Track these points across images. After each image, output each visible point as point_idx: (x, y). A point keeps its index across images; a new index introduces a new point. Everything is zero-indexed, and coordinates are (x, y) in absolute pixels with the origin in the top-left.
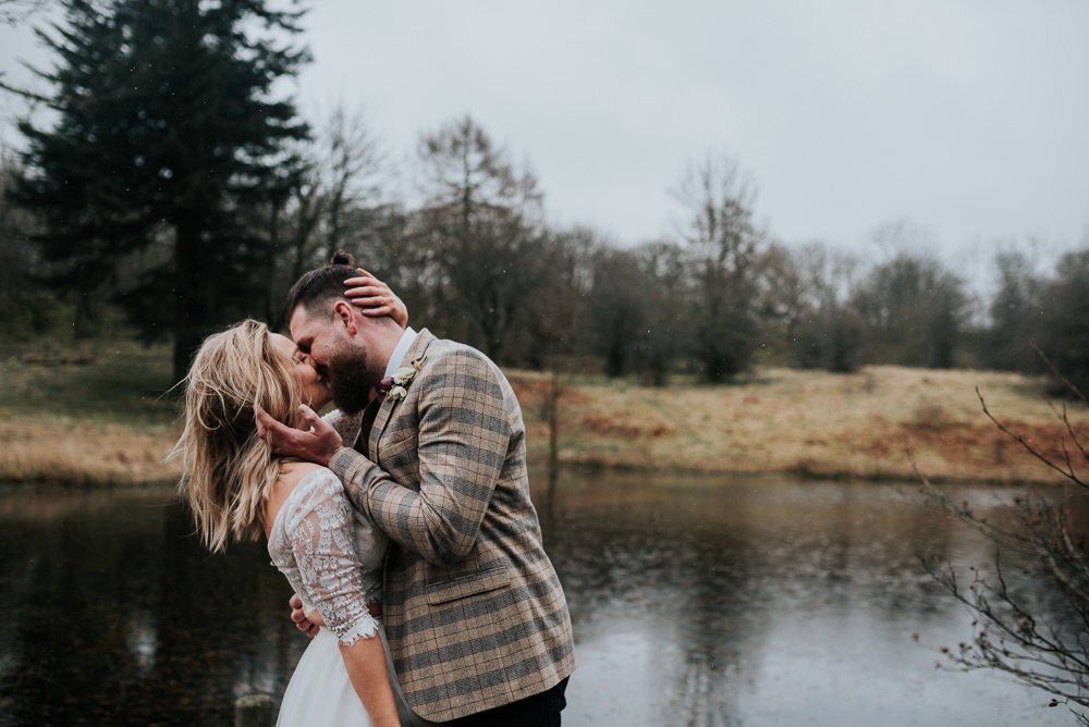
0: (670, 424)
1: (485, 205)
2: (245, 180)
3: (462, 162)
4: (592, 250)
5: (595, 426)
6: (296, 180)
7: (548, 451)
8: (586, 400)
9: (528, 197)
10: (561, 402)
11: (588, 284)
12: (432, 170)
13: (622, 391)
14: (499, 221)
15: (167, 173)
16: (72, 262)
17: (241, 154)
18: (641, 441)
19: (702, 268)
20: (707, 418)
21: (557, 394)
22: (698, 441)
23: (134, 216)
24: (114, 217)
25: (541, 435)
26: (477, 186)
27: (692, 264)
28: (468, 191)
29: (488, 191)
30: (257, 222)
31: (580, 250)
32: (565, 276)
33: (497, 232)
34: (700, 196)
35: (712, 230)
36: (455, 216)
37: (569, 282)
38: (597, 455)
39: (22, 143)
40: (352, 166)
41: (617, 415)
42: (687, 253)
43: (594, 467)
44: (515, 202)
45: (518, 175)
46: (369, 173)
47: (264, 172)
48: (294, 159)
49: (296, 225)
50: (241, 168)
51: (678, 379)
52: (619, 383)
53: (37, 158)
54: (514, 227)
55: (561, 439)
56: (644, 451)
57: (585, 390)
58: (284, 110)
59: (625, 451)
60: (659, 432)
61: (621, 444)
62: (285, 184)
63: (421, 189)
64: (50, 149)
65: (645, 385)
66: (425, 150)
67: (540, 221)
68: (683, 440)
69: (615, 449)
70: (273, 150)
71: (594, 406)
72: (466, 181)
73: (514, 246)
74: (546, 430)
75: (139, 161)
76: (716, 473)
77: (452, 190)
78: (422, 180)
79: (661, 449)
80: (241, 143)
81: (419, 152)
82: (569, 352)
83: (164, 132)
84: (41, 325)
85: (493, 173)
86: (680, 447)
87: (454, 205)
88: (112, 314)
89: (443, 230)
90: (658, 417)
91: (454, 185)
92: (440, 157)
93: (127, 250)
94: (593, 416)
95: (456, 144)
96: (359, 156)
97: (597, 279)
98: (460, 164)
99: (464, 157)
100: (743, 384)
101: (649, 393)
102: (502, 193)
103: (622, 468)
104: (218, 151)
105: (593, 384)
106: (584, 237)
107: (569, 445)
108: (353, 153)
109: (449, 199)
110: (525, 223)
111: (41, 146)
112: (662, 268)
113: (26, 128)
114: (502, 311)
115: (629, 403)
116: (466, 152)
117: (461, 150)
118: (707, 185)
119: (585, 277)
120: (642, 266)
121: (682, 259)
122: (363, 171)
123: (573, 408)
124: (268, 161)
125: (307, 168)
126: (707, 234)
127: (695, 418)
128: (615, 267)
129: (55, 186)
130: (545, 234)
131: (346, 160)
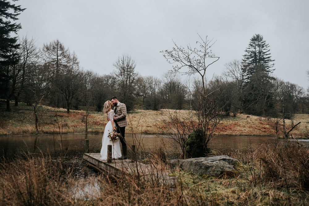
3: (56, 53)
4: (92, 78)
7: (85, 129)
8: (92, 117)
9: (74, 63)
28: (58, 61)
29: (64, 61)
31: (88, 78)
35: (124, 73)
41: (101, 120)
44: (71, 64)
45: (72, 57)
54: (70, 71)
55: (88, 127)
58: (14, 40)
66: (45, 49)
72: (57, 58)
74: (84, 124)
85: (64, 56)
91: (54, 59)
92: (49, 51)
94: (95, 121)
95: (54, 48)
106: (89, 74)
110: (74, 70)
116: (57, 50)
128: (97, 82)
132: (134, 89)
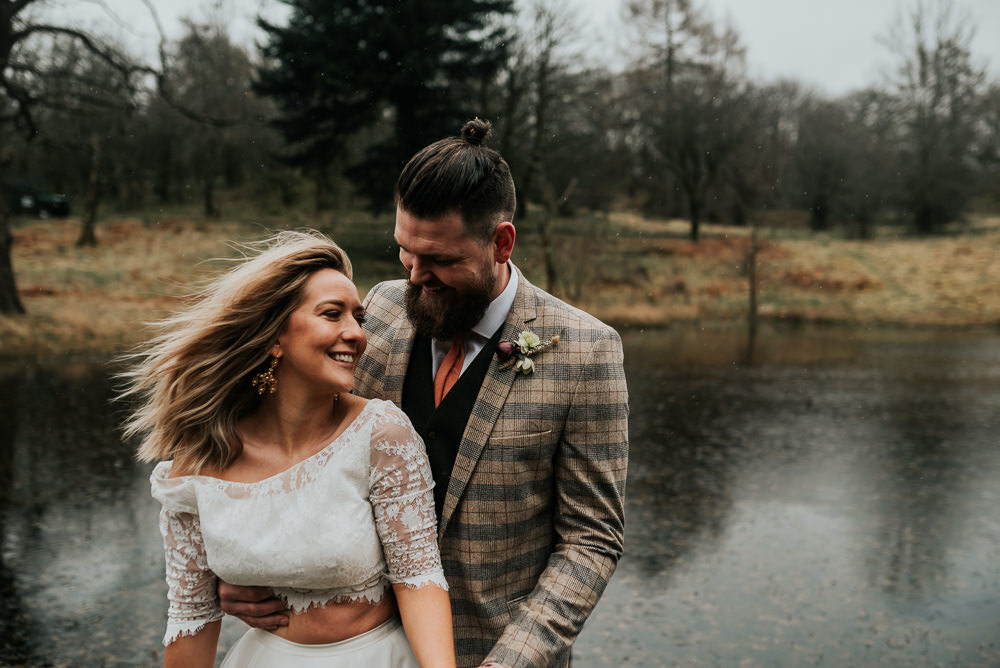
0: (873, 277)
1: (690, 65)
2: (457, 56)
3: (664, 23)
4: (797, 103)
5: (796, 280)
6: (502, 53)
7: (747, 305)
8: (787, 255)
9: (730, 53)
10: (760, 258)
11: (794, 137)
12: (635, 34)
13: (825, 244)
14: (701, 79)
15: (383, 55)
16: (310, 141)
17: (451, 33)
18: (843, 295)
19: (912, 115)
20: (914, 270)
21: (757, 248)
22: (904, 293)
23: (361, 95)
24: (341, 98)
25: (741, 290)
26: (680, 46)
27: (902, 112)
28: (671, 51)
29: (690, 50)
30: (468, 95)
31: (784, 105)
32: (769, 131)
33: (699, 91)
34: (910, 41)
35: (923, 75)
36: (659, 77)
37: (774, 137)
38: (798, 309)
39: (264, 38)
40: (555, 35)
41: (820, 268)
42: (897, 100)
43: (794, 321)
44: (717, 58)
45: (720, 31)
46: (572, 40)
47: (474, 47)
48: (500, 32)
49: (506, 93)
50: (451, 45)
51: (883, 230)
52: (823, 236)
53: (274, 50)
54: (716, 80)
55: (762, 293)
56: (847, 306)
57: (787, 244)
59: (828, 305)
60: (862, 286)
61: (823, 298)
62: (492, 57)
63: (624, 53)
64: (285, 42)
65: (850, 237)
66: (628, 13)
67: (742, 76)
68: (887, 294)
69: (815, 303)
70: (480, 26)
71: (796, 260)
72: (669, 41)
73: (718, 102)
74: (746, 284)
75: (362, 45)
76: (921, 327)
77: (654, 51)
78: (624, 44)
79: (864, 302)
80: (451, 23)
81: (622, 17)
82: (771, 206)
83: (380, 17)
84: (289, 200)
85: (695, 32)
86: (885, 301)
87: (657, 66)
88: (347, 187)
89: (647, 91)
90: (862, 270)
91: (657, 47)
92: (642, 19)
93: (354, 128)
94: (794, 271)
95: (658, 5)
96: (563, 25)
97: (802, 133)
98: (661, 26)
99: (666, 17)
100: (955, 234)
101: (853, 246)
102: (704, 51)
103: (823, 323)
104: (432, 31)
105: (795, 238)
106: (788, 89)
107: (769, 300)
108: (556, 23)
109: (652, 61)
110: (728, 79)
111: (277, 38)
112: (871, 119)
113: (263, 24)
114: (704, 169)
115: (832, 257)
116: (668, 12)
117: (662, 12)
118: (918, 28)
119: (789, 129)
120: (851, 116)
121: (891, 106)
122: (565, 39)
123: (775, 263)
124: (475, 35)
125: (514, 39)
126: (916, 78)
127: (901, 271)
128: (822, 118)
129: (290, 74)
130: (750, 87)
131: (549, 29)
132: (971, 135)
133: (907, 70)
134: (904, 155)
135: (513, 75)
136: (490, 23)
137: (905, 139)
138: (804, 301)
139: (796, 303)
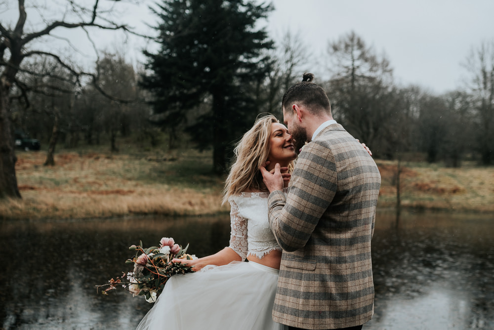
0: (461, 187)
1: (363, 76)
2: (244, 70)
3: (350, 55)
4: (419, 97)
5: (421, 188)
6: (269, 69)
7: (396, 201)
8: (416, 175)
9: (385, 71)
10: (401, 176)
11: (417, 115)
12: (335, 61)
13: (435, 170)
14: (370, 84)
15: (207, 69)
16: (167, 113)
17: (242, 58)
18: (446, 196)
19: (479, 104)
20: (482, 183)
21: (400, 171)
22: (477, 195)
23: (194, 90)
24: (185, 91)
25: (392, 192)
26: (358, 67)
27: (474, 102)
28: (354, 69)
29: (364, 69)
30: (250, 90)
31: (413, 97)
32: (405, 111)
33: (368, 90)
34: (478, 65)
35: (485, 83)
36: (347, 83)
37: (407, 114)
38: (422, 202)
39: (144, 59)
40: (295, 60)
41: (433, 182)
42: (471, 96)
43: (420, 209)
44: (378, 74)
45: (379, 60)
46: (304, 63)
47: (252, 66)
48: (267, 58)
49: (269, 90)
50: (242, 64)
51: (467, 163)
52: (434, 165)
53: (151, 66)
54: (378, 87)
55: (403, 195)
56: (447, 201)
57: (415, 170)
58: (261, 35)
59: (437, 201)
60: (455, 191)
61: (434, 197)
62: (263, 70)
63: (330, 70)
64: (157, 62)
65: (448, 166)
66: (332, 50)
67: (391, 83)
68: (468, 195)
69: (431, 200)
70: (257, 55)
71: (421, 177)
72: (353, 65)
73: (377, 97)
74: (395, 190)
75: (195, 64)
76: (486, 212)
77: (346, 70)
78: (330, 65)
79: (456, 199)
80: (241, 53)
81: (328, 52)
82: (407, 150)
83: (206, 50)
84: (155, 143)
85: (366, 60)
86: (467, 199)
87: (347, 77)
88: (186, 137)
89: (341, 90)
90: (455, 183)
91: (346, 67)
92: (339, 53)
93: (191, 106)
94: (419, 182)
95: (347, 46)
96: (298, 56)
97: (422, 112)
98: (349, 57)
99: (352, 53)
101: (450, 171)
102: (371, 70)
103: (435, 210)
104: (231, 57)
105: (420, 166)
106: (414, 90)
107: (407, 197)
108: (294, 55)
109: (344, 75)
110: (384, 85)
111: (152, 61)
112: (458, 105)
113: (146, 53)
114: (371, 130)
115: (439, 176)
116: (353, 50)
117: (350, 49)
118: (482, 59)
119: (415, 111)
120: (447, 105)
121: (468, 99)
122: (300, 63)
123: (409, 179)
124: (254, 60)
125: (273, 62)
126: (482, 86)
127: (475, 184)
128: (432, 105)
129: (159, 78)
130: (394, 90)
131: (292, 57)
133: (476, 80)
134: (476, 125)
135: (272, 80)
136: (262, 54)
137: (476, 116)
138: (425, 198)
139: (421, 199)
